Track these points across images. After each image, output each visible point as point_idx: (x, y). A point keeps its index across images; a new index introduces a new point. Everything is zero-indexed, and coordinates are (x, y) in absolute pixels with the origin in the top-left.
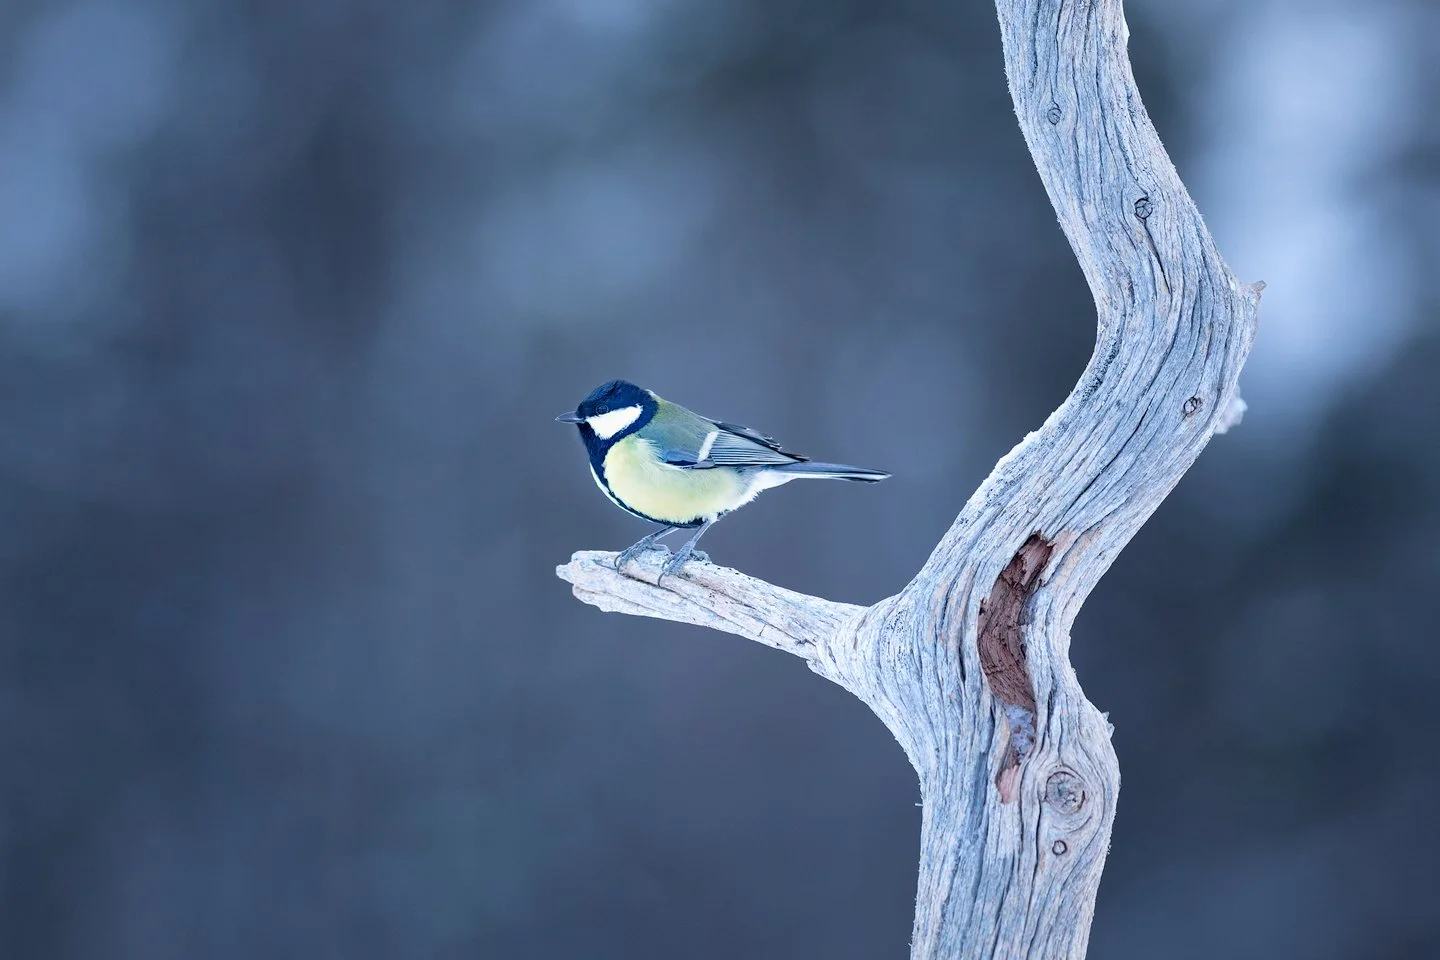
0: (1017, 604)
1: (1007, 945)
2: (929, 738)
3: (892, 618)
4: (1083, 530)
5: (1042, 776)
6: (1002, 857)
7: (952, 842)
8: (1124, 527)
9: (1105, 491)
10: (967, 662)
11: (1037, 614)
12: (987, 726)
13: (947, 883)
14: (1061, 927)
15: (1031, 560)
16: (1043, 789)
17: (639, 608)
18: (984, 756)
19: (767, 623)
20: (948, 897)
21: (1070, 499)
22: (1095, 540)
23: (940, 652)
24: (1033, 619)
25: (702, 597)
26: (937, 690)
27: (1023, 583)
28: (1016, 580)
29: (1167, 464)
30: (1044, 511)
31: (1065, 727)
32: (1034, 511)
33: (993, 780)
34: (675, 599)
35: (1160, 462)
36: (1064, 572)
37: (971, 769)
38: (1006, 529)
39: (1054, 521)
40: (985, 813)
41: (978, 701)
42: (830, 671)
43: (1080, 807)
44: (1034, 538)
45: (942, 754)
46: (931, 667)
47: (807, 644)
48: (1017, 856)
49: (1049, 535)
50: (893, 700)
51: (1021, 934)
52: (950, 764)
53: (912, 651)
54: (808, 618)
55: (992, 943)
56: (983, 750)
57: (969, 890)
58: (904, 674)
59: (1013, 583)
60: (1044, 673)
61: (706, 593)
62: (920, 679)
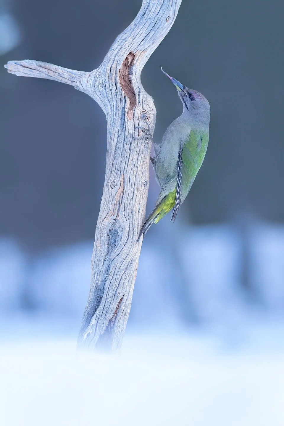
0: (127, 70)
1: (133, 155)
2: (108, 104)
3: (97, 75)
4: (142, 51)
5: (139, 113)
6: (130, 133)
7: (117, 130)
8: (152, 49)
9: (148, 41)
10: (117, 85)
11: (133, 72)
12: (124, 100)
13: (116, 140)
14: (145, 150)
15: (130, 59)
16: (139, 116)
17: (28, 75)
18: (124, 108)
19: (63, 77)
20: (117, 144)
21: (139, 43)
22: (145, 53)
23: (110, 83)
24: (132, 74)
25: (45, 71)
26: (110, 92)
27: (129, 65)
28: (127, 64)
29: (162, 33)
30: (133, 46)
31: (143, 100)
32: (130, 46)
33: (126, 114)
34: (38, 72)
35: (161, 33)
36: (138, 61)
37: (120, 112)
38: (124, 51)
39: (135, 49)
40: (125, 122)
41: (121, 95)
42: (81, 89)
43: (148, 120)
44: (130, 53)
45: (112, 108)
46: (108, 87)
47: (74, 82)
48: (134, 133)
49: (134, 52)
50: (98, 95)
51: (136, 152)
52: (115, 110)
53: (103, 83)
54: (74, 75)
55: (129, 155)
56: (123, 107)
57: (122, 142)
58: (101, 89)
59: (126, 65)
60: (137, 87)
61: (47, 70)
62: (105, 90)
